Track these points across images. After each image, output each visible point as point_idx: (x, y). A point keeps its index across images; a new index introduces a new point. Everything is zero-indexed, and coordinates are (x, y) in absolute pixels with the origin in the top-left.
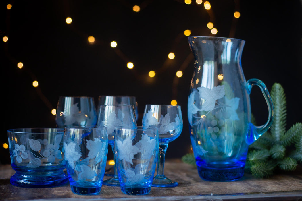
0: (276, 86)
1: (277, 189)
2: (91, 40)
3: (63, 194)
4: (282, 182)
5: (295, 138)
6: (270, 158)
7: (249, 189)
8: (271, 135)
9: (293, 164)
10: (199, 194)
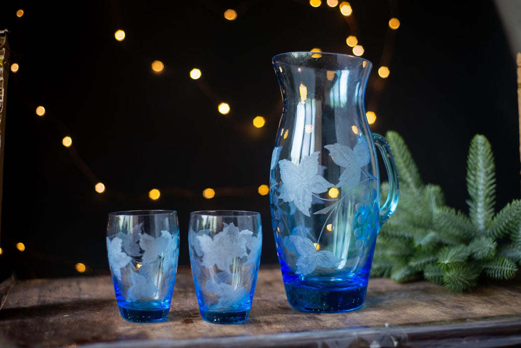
0: (478, 139)
1: (491, 312)
2: (158, 67)
3: (134, 332)
4: (495, 299)
5: (511, 225)
6: (470, 259)
7: (445, 313)
8: (471, 221)
9: (511, 269)
10: (364, 325)
